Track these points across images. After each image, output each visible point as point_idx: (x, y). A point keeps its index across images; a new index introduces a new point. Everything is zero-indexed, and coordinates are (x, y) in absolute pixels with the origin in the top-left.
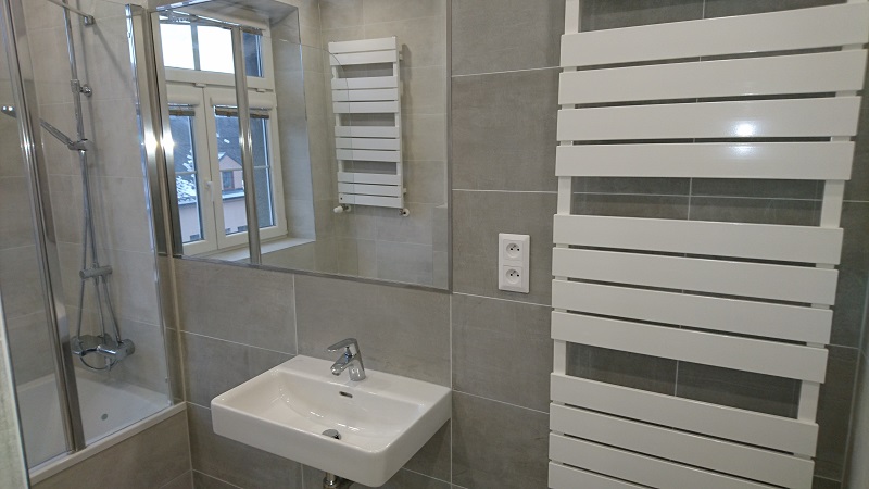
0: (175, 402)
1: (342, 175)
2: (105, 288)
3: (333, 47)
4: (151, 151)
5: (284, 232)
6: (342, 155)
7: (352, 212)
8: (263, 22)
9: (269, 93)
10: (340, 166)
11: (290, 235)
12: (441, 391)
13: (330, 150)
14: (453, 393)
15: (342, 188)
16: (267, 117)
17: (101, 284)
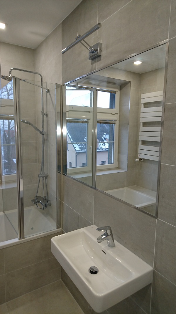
0: (58, 228)
1: (141, 146)
2: (46, 181)
3: (143, 96)
4: (59, 133)
5: (116, 166)
6: (141, 138)
7: (143, 162)
8: (117, 88)
9: (117, 115)
10: (140, 143)
11: (119, 168)
12: (148, 268)
13: (137, 136)
14: (154, 271)
15: (140, 151)
16: (115, 124)
17: (44, 180)
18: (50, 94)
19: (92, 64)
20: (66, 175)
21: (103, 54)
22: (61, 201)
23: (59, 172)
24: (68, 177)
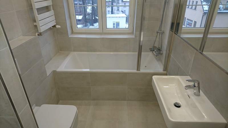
0: (164, 71)
2: (162, 36)
22: (169, 53)
23: (172, 31)
24: (178, 36)
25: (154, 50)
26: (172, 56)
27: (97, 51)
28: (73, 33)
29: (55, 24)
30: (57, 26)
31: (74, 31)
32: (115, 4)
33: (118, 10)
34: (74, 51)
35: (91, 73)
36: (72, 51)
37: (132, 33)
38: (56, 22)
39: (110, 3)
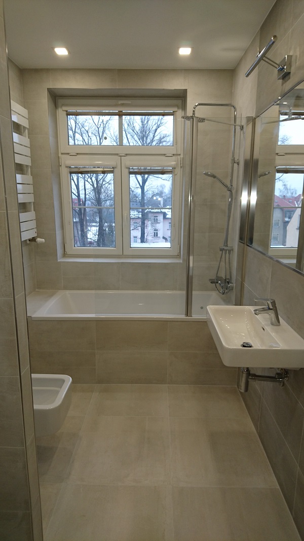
2: (229, 256)
17: (227, 254)
18: (244, 133)
19: (283, 84)
20: (251, 247)
21: (293, 70)
22: (242, 282)
23: (241, 242)
24: (253, 248)
25: (217, 282)
26: (246, 285)
27: (110, 289)
28: (65, 255)
29: (35, 235)
30: (39, 240)
31: (68, 251)
32: (148, 223)
33: (156, 235)
34: (66, 288)
35: (98, 321)
36: (60, 290)
37: (178, 256)
38: (38, 233)
39: (139, 221)
